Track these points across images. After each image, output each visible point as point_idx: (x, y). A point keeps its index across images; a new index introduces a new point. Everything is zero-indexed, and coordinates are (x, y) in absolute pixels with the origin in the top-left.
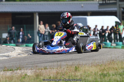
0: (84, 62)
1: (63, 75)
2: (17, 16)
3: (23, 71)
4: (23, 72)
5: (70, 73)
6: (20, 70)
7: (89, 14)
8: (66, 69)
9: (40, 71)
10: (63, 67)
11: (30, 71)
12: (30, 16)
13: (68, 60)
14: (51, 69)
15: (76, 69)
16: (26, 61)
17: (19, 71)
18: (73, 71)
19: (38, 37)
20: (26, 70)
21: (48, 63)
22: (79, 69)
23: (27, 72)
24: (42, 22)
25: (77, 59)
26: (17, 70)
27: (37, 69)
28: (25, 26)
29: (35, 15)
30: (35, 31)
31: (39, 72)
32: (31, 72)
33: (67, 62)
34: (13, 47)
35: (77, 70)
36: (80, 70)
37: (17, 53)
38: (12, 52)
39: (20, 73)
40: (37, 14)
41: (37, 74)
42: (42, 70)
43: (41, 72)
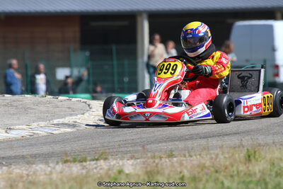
0: (270, 139)
1: (217, 172)
2: (94, 24)
3: (112, 163)
4: (114, 165)
5: (232, 166)
6: (105, 159)
7: (279, 15)
8: (222, 157)
9: (157, 161)
10: (216, 152)
11: (131, 162)
12: (125, 23)
13: (227, 135)
14: (185, 156)
15: (249, 157)
16: (119, 136)
17: (102, 162)
18: (241, 162)
19: (147, 76)
20: (122, 159)
21: (177, 143)
22: (257, 157)
23: (123, 165)
24: (157, 37)
25: (252, 131)
26: (97, 160)
27: (148, 158)
28: (114, 47)
29: (139, 19)
30: (140, 61)
31: (155, 164)
32: (132, 165)
33: (226, 138)
34: (86, 102)
35: (252, 157)
36: (259, 160)
37: (97, 118)
38: (83, 114)
39: (106, 168)
40: (145, 16)
41: (149, 169)
42: (161, 158)
43: (159, 166)
